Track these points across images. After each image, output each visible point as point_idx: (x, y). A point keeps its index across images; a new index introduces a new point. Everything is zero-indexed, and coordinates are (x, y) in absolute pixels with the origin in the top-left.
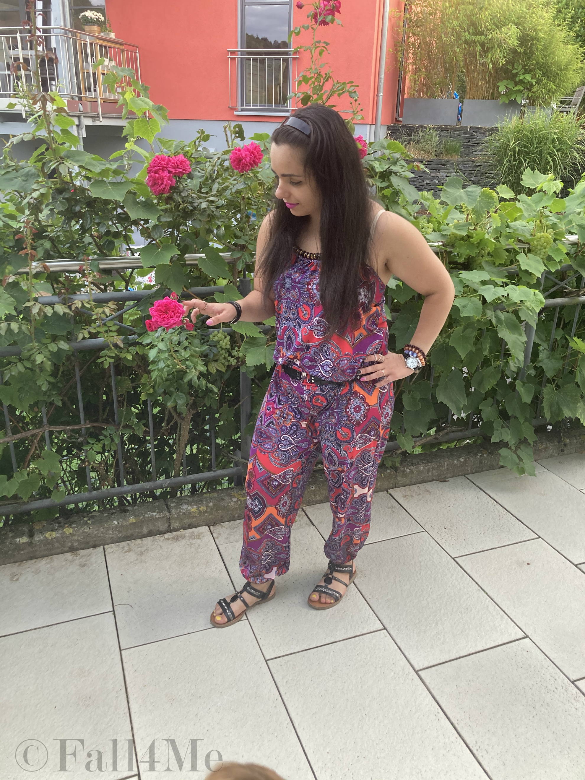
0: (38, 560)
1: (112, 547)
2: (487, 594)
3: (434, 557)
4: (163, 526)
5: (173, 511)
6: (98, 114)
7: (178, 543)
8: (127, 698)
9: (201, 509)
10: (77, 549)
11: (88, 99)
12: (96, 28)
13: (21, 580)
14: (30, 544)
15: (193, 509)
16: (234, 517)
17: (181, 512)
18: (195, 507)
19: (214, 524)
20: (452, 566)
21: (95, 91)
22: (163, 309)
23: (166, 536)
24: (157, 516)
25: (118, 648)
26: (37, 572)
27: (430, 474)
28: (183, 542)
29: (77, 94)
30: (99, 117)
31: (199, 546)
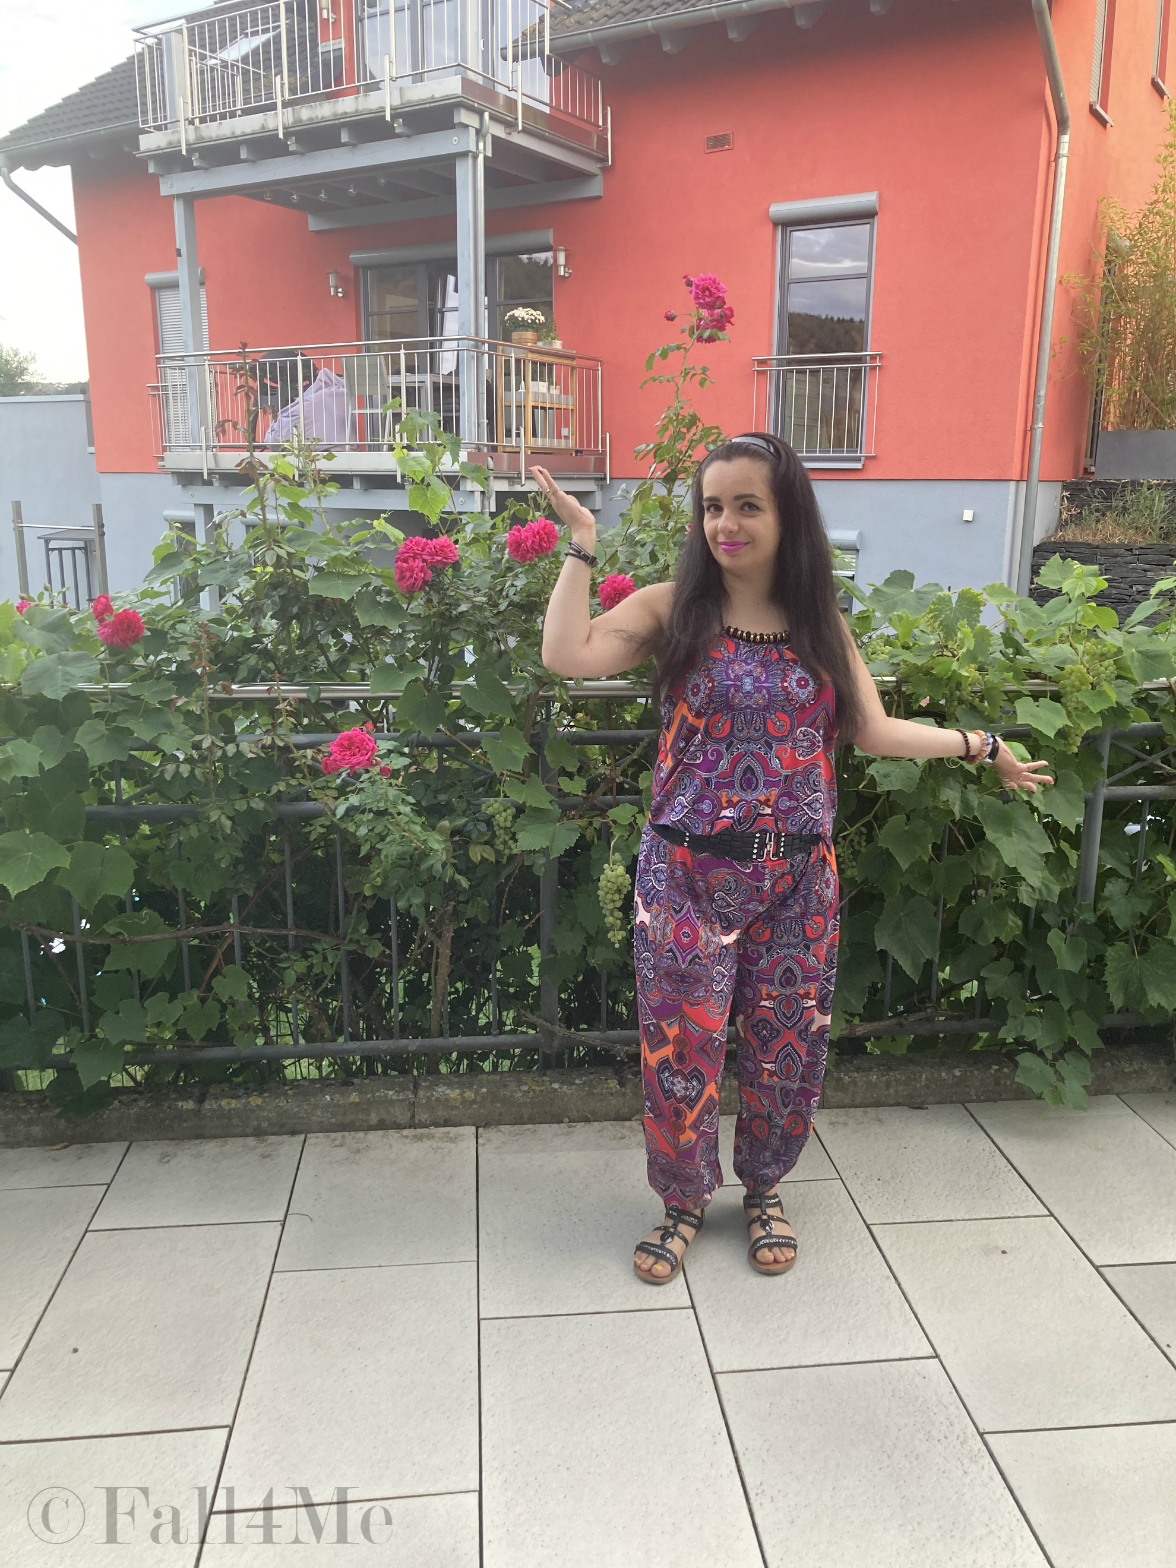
0: (205, 1141)
1: (317, 1137)
2: (899, 1285)
3: (835, 1218)
4: (403, 1117)
5: (421, 1093)
6: (520, 473)
7: (420, 1144)
8: (257, 1332)
9: (466, 1095)
10: (266, 1133)
11: (508, 450)
12: (530, 335)
13: (173, 1162)
14: (197, 1113)
15: (454, 1094)
16: (521, 1117)
17: (432, 1095)
18: (458, 1091)
19: (487, 1125)
20: (859, 1235)
21: (518, 435)
22: (346, 743)
23: (405, 1132)
24: (394, 1098)
25: (270, 1269)
26: (198, 1156)
27: (892, 1091)
28: (427, 1144)
29: (486, 442)
30: (520, 478)
31: (450, 1152)
